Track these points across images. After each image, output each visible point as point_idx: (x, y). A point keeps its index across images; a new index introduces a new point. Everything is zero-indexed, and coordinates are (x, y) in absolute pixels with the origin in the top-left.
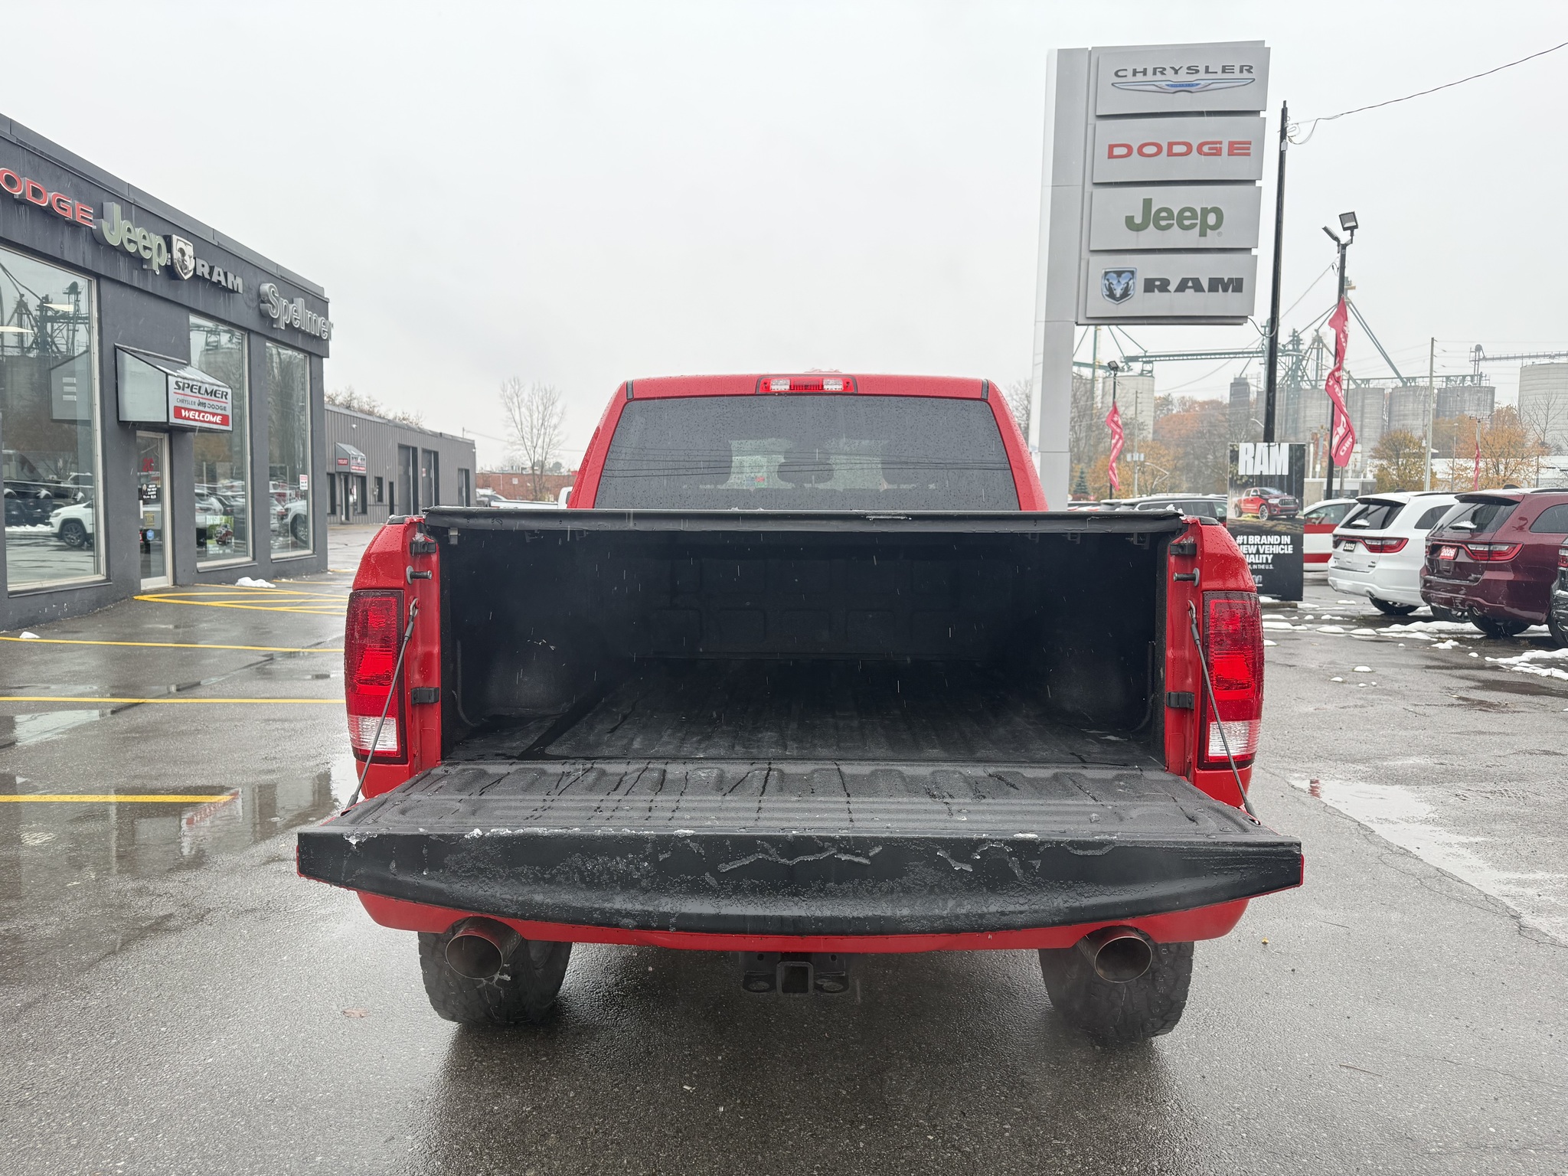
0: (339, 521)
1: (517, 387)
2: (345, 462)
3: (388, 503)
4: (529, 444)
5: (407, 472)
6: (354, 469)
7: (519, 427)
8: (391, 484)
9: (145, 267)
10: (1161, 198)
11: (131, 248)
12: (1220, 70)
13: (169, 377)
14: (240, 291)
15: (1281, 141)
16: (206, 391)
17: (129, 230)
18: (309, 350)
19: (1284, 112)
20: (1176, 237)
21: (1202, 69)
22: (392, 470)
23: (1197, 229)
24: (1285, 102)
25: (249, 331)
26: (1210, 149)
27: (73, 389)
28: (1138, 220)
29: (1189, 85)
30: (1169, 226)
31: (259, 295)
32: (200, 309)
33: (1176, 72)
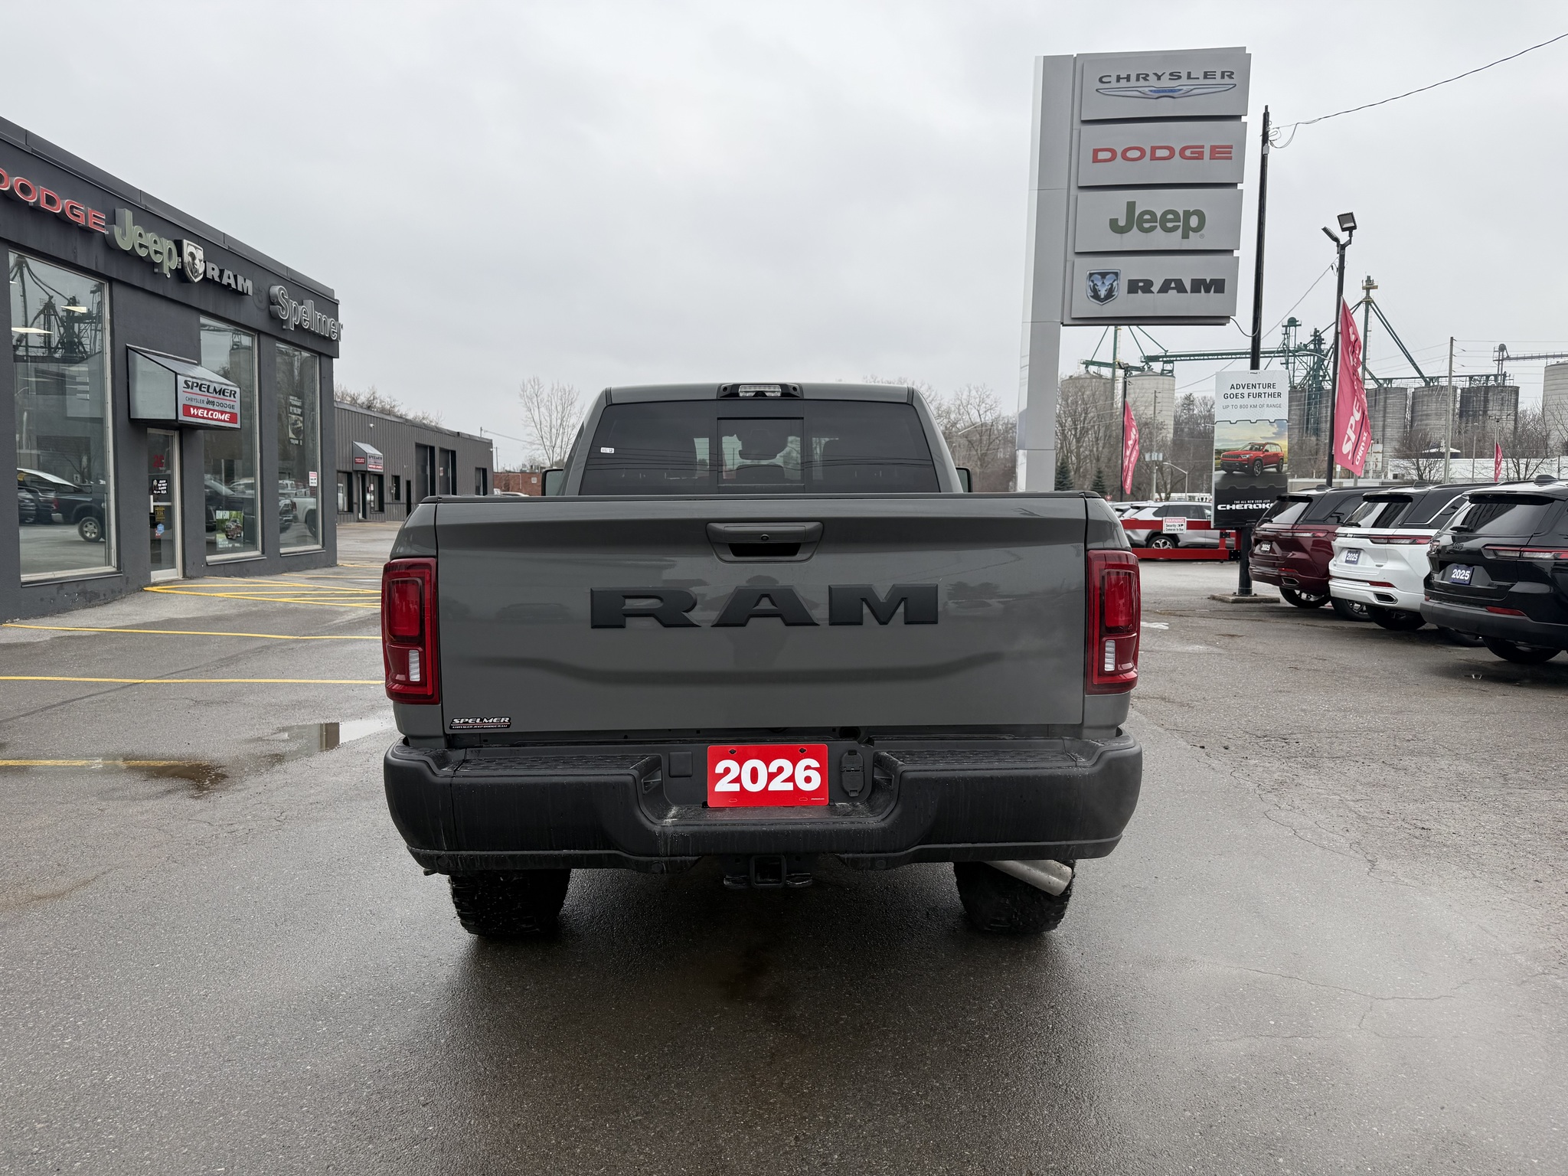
0: (356, 519)
1: (536, 387)
2: (362, 460)
3: (405, 501)
4: (548, 443)
5: (424, 471)
6: (372, 467)
7: (539, 427)
8: (408, 483)
9: (156, 270)
10: (1145, 201)
11: (142, 253)
12: (1201, 76)
13: (178, 376)
14: (250, 293)
15: (1263, 145)
16: (215, 388)
17: (140, 235)
18: (321, 351)
19: (1266, 115)
20: (1159, 239)
21: (1184, 75)
22: (409, 470)
23: (1180, 230)
24: (1266, 107)
25: (259, 333)
26: (1192, 153)
27: (87, 388)
28: (1122, 223)
29: (1172, 91)
30: (1152, 229)
31: (269, 297)
32: (211, 311)
33: (1159, 78)
